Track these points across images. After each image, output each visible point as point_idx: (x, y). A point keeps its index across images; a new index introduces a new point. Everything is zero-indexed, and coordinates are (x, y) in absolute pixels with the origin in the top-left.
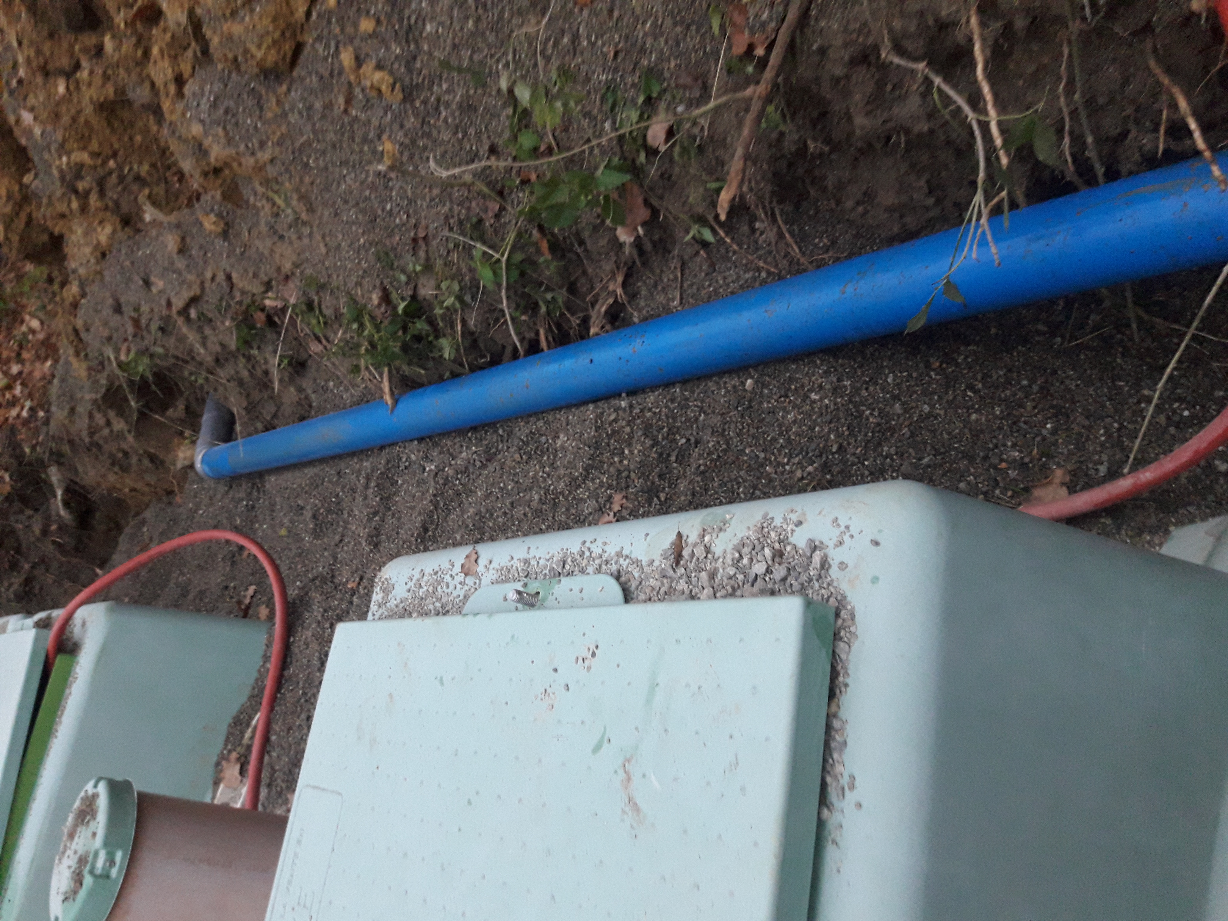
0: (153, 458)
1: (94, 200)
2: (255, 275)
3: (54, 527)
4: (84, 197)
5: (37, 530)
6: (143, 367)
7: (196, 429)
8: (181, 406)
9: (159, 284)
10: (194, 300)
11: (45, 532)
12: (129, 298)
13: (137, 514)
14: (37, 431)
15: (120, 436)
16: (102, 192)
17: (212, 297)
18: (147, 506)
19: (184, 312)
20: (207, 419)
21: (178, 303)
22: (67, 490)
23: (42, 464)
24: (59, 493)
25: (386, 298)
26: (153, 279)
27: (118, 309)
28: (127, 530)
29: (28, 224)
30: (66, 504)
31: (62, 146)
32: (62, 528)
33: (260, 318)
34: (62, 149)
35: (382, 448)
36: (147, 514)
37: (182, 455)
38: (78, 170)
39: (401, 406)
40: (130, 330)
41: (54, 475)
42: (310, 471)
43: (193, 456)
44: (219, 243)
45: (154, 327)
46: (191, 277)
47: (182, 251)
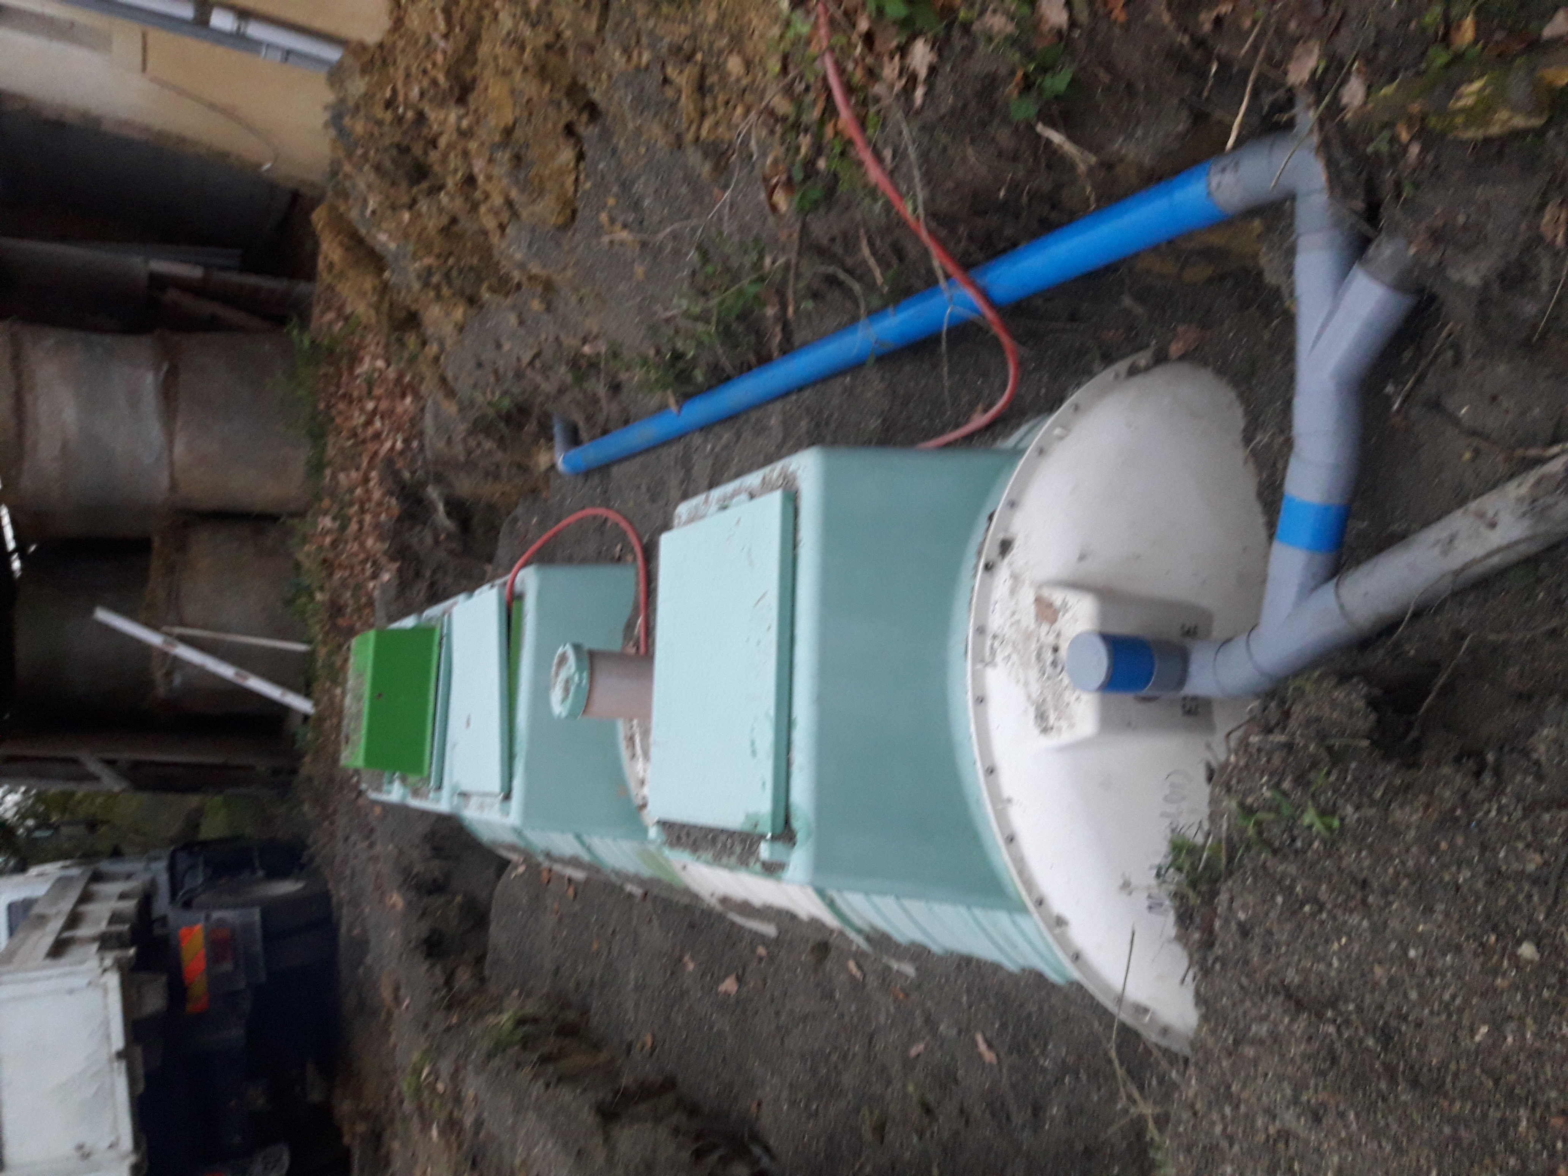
0: (520, 466)
1: (445, 291)
2: (575, 335)
3: (443, 536)
4: (437, 288)
5: (429, 540)
6: (506, 403)
7: (550, 439)
8: (534, 423)
9: (507, 347)
10: (537, 355)
11: (437, 542)
12: (488, 355)
13: (509, 513)
14: (413, 460)
15: (490, 452)
16: (450, 284)
17: (548, 354)
18: (516, 505)
19: (531, 363)
20: (557, 430)
21: (526, 358)
22: (447, 504)
23: (423, 485)
24: (441, 507)
25: (658, 352)
26: (503, 341)
27: (480, 365)
28: (504, 528)
29: (391, 305)
30: (449, 514)
31: (414, 254)
32: (449, 536)
33: (584, 363)
34: (415, 257)
35: (680, 438)
36: (519, 511)
37: (543, 460)
38: (429, 271)
39: (685, 411)
40: (492, 379)
41: (433, 493)
42: (639, 460)
43: (552, 459)
44: (546, 317)
45: (510, 374)
46: (531, 340)
47: (521, 323)
